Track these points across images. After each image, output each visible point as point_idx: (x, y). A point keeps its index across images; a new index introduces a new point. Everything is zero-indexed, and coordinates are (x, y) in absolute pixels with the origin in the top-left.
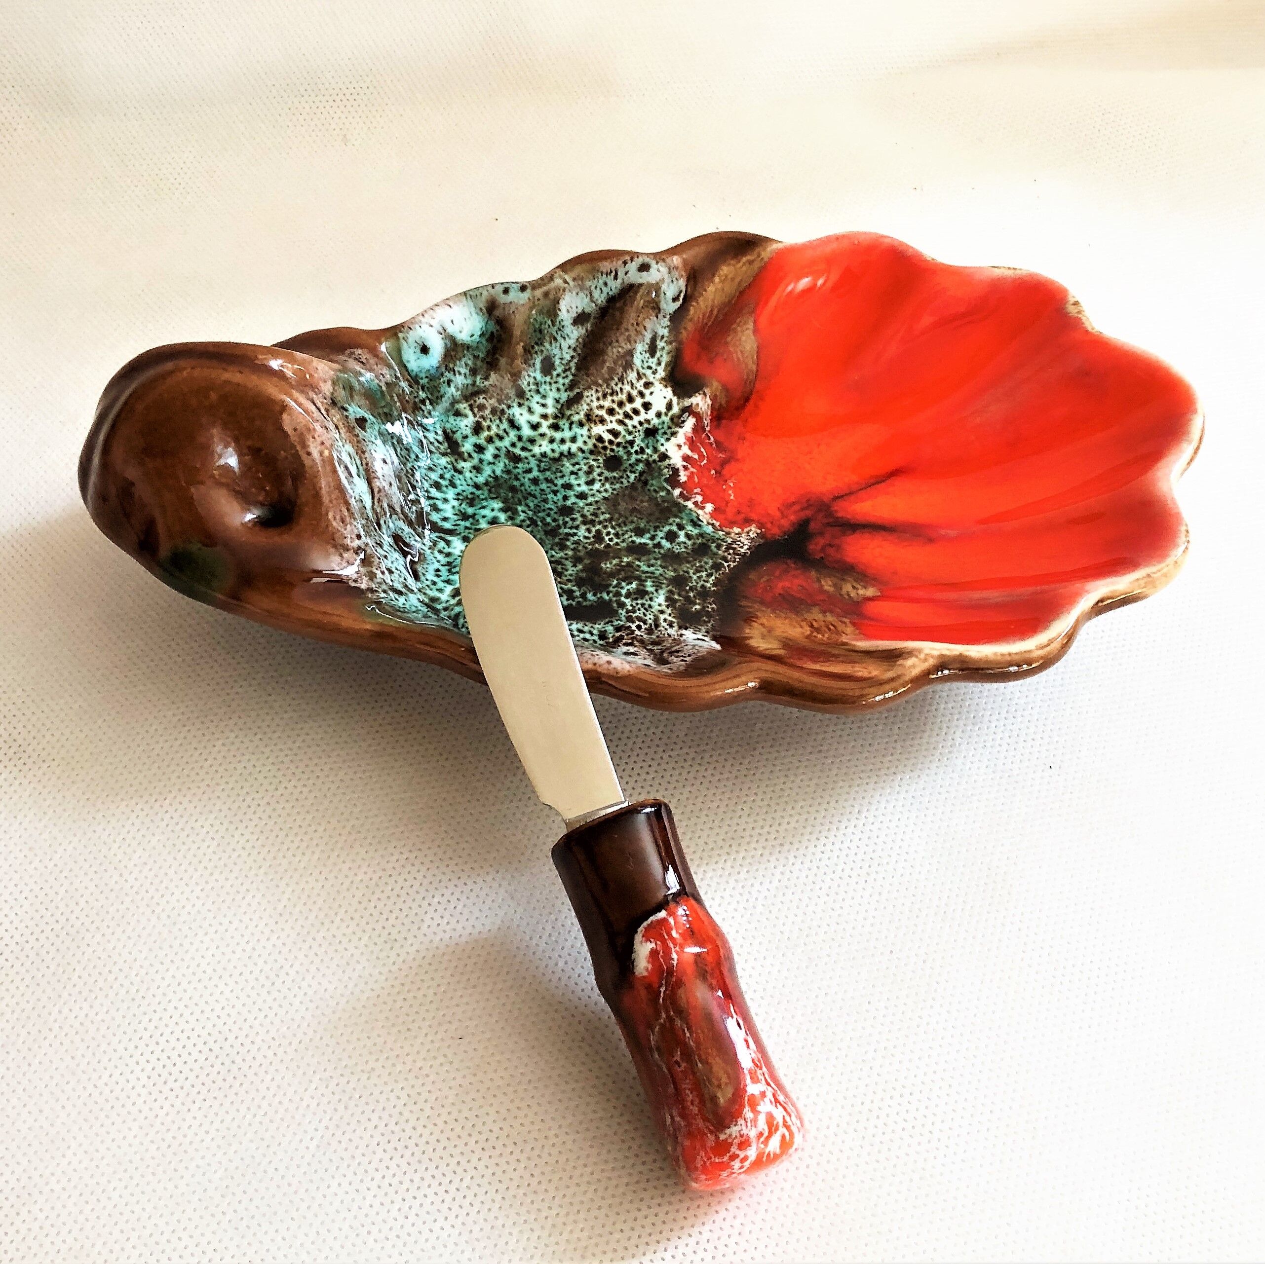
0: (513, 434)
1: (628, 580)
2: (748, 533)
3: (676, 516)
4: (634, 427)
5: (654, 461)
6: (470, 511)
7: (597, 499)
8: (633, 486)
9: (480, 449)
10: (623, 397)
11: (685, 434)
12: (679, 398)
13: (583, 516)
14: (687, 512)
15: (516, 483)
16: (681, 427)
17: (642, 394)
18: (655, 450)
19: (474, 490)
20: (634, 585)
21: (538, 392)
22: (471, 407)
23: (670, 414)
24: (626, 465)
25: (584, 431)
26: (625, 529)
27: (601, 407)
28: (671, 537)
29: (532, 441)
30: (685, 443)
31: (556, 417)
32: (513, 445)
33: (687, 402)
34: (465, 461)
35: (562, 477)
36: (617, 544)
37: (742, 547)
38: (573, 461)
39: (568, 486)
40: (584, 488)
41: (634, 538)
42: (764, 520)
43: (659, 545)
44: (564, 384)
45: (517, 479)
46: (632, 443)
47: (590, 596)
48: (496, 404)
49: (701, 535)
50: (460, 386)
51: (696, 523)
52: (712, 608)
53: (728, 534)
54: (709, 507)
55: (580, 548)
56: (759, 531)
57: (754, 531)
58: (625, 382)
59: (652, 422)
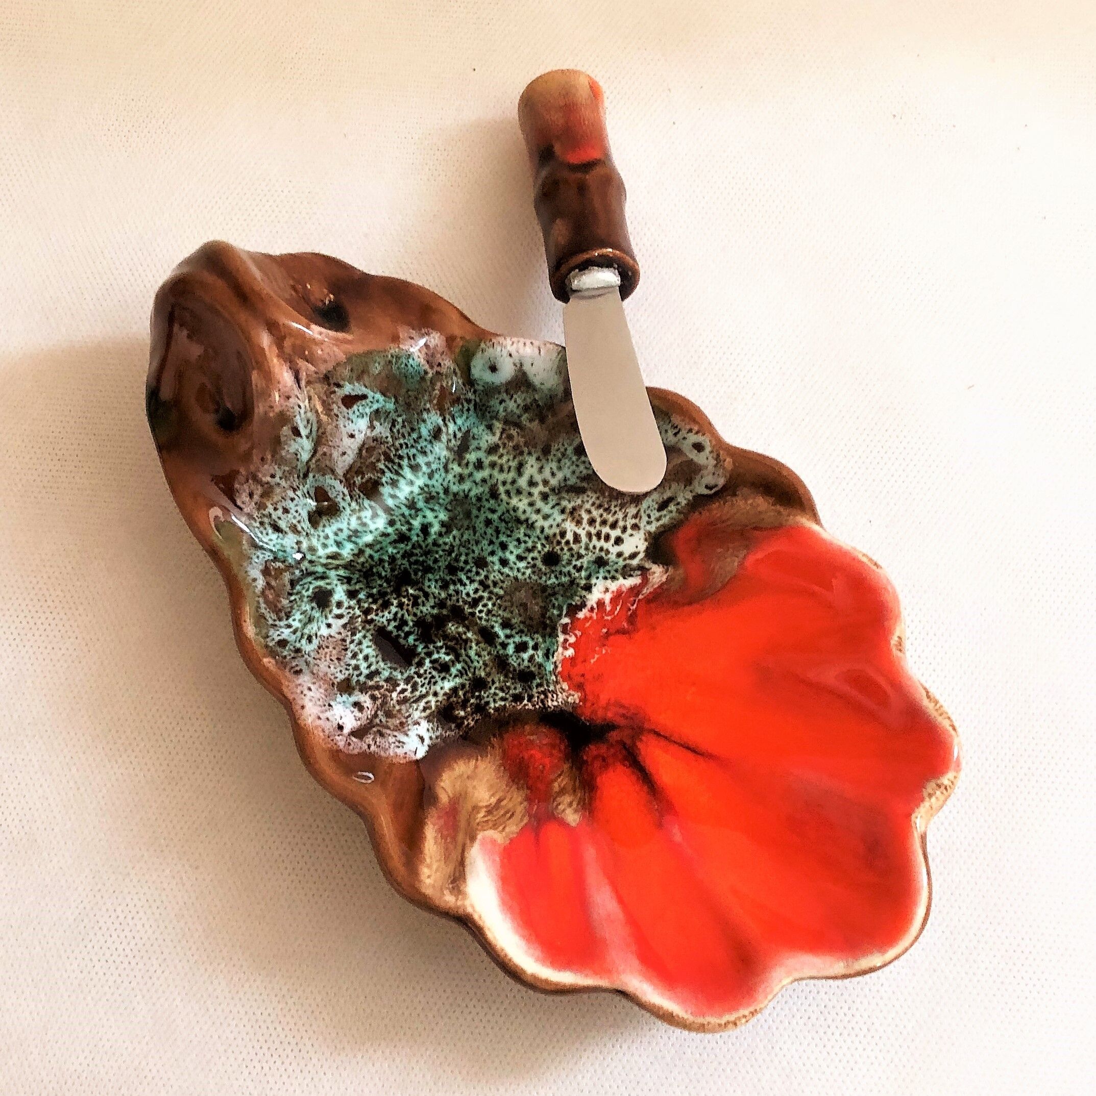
0: (512, 474)
1: (450, 650)
2: (570, 695)
3: (543, 637)
4: (594, 547)
5: (578, 585)
6: (421, 504)
7: (511, 574)
8: (544, 588)
9: (479, 465)
10: (611, 519)
11: (620, 586)
12: (646, 556)
13: (487, 577)
14: (554, 640)
15: (475, 512)
16: (625, 578)
17: (624, 529)
18: (589, 577)
19: (441, 492)
20: (447, 658)
21: (559, 461)
22: (503, 431)
23: (628, 562)
24: (558, 568)
25: (559, 518)
26: (500, 612)
27: (589, 512)
28: (521, 648)
29: (519, 492)
30: (613, 592)
31: (553, 490)
32: (504, 483)
33: (647, 565)
34: (459, 465)
35: (509, 536)
36: (480, 618)
37: (552, 700)
38: (529, 532)
39: (504, 547)
40: (512, 558)
41: (497, 625)
42: (590, 697)
43: (504, 646)
44: (581, 472)
45: (479, 510)
46: (580, 556)
47: (411, 639)
48: (522, 444)
49: (540, 666)
50: (509, 410)
51: (547, 655)
52: (468, 724)
53: (557, 682)
54: (570, 652)
55: (454, 598)
56: (577, 701)
57: (575, 697)
58: (623, 510)
59: (609, 556)
